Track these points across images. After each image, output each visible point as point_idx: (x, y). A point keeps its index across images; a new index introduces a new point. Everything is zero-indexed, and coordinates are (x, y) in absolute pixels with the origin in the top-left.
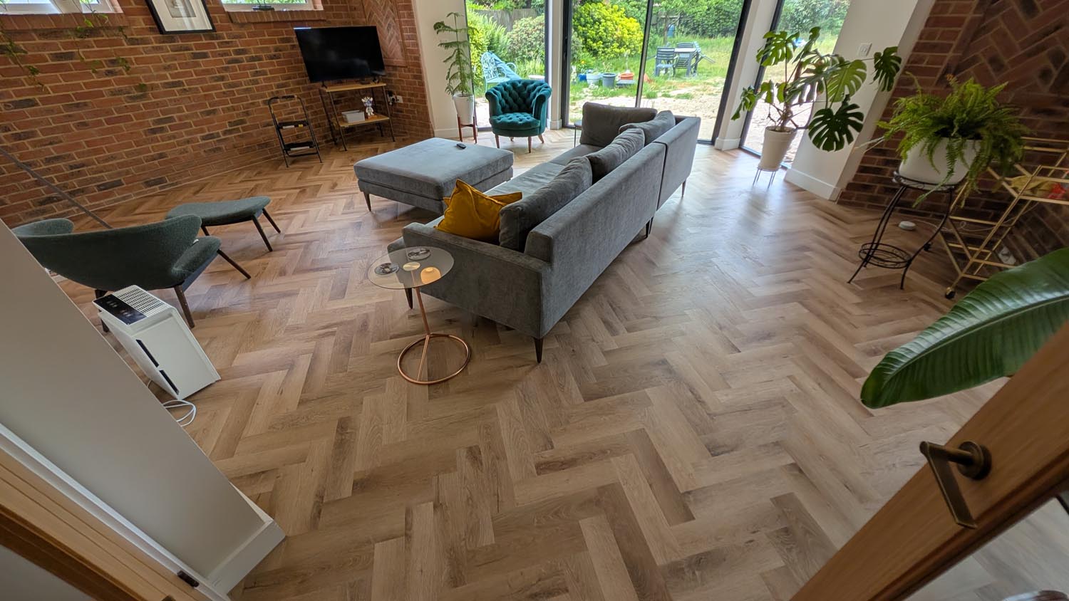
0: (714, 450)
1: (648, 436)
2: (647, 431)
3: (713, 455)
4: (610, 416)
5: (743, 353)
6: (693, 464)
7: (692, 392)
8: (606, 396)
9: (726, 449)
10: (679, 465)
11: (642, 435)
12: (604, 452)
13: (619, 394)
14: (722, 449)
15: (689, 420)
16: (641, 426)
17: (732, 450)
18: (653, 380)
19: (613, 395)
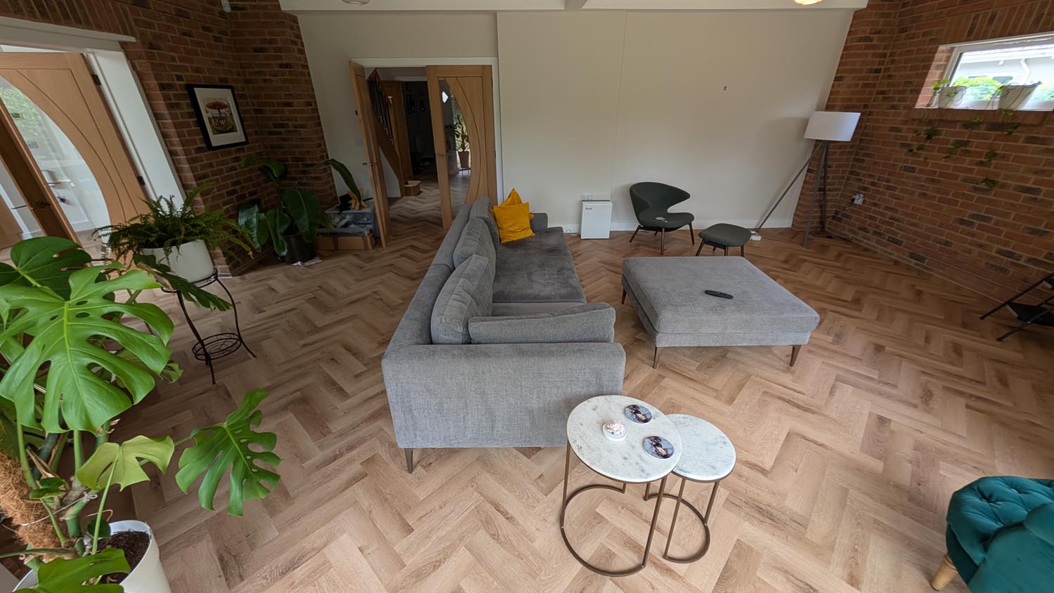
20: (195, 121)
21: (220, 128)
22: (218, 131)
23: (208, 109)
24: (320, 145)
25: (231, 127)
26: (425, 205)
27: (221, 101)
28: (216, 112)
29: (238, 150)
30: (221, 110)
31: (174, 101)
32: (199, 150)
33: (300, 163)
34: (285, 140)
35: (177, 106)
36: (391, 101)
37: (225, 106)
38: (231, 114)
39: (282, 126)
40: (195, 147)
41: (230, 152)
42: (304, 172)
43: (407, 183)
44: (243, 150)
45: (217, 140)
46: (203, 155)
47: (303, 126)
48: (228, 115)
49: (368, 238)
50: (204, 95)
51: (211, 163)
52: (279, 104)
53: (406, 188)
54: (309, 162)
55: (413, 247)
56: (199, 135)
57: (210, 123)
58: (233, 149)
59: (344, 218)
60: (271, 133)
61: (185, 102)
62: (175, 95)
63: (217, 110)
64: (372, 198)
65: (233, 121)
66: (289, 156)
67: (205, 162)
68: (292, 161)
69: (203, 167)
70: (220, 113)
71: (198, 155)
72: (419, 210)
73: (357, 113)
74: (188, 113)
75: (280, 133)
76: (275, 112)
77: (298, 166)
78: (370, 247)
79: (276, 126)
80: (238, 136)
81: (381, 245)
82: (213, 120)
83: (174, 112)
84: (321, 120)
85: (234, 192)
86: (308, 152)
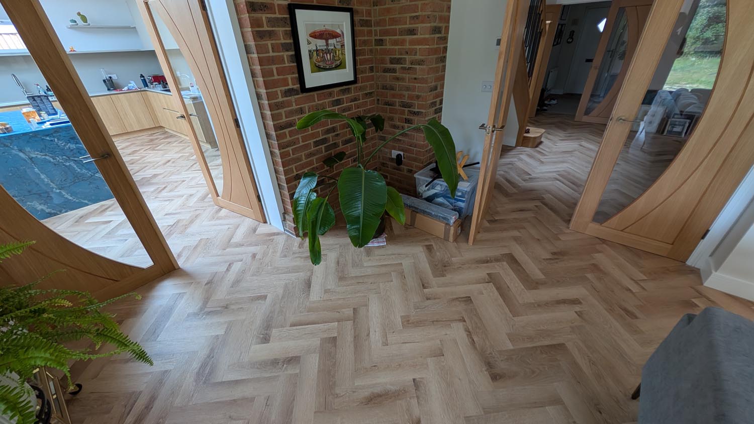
0: (468, 300)
1: (510, 312)
2: (511, 316)
3: (470, 297)
4: (539, 329)
5: (411, 378)
6: (483, 294)
7: (473, 340)
8: (547, 346)
9: (460, 299)
10: (491, 294)
11: (515, 314)
12: (539, 305)
13: (536, 347)
14: (463, 299)
15: (480, 319)
16: (515, 319)
17: (457, 298)
18: (506, 357)
19: (542, 346)
20: (292, 55)
21: (322, 65)
22: (318, 68)
23: (311, 39)
24: (436, 88)
25: (338, 62)
26: (545, 168)
27: (330, 28)
28: (321, 43)
29: (344, 92)
30: (330, 41)
31: (266, 28)
32: (289, 92)
33: (407, 109)
34: (398, 79)
35: (270, 35)
36: (547, 27)
37: (334, 35)
38: (343, 46)
39: (398, 61)
40: (283, 88)
41: (330, 94)
42: (408, 121)
43: (528, 132)
44: (348, 90)
45: (313, 79)
46: (293, 98)
47: (420, 62)
48: (339, 47)
49: (452, 228)
50: (306, 19)
51: (301, 108)
52: (402, 33)
53: (525, 137)
54: (416, 110)
55: (512, 260)
56: (293, 73)
57: (311, 58)
58: (336, 90)
59: (433, 188)
60: (386, 70)
61: (282, 31)
62: (269, 20)
63: (324, 41)
64: (478, 163)
65: (343, 54)
66: (397, 100)
67: (294, 107)
68: (400, 106)
69: (290, 114)
70: (327, 45)
71: (285, 99)
72: (534, 175)
73: (499, 42)
74: (283, 45)
75: (394, 71)
76: (395, 43)
77: (403, 113)
78: (451, 239)
79: (393, 61)
80: (346, 74)
81: (467, 240)
82: (315, 53)
83: (264, 42)
84: (448, 54)
85: (324, 141)
86: (418, 97)
